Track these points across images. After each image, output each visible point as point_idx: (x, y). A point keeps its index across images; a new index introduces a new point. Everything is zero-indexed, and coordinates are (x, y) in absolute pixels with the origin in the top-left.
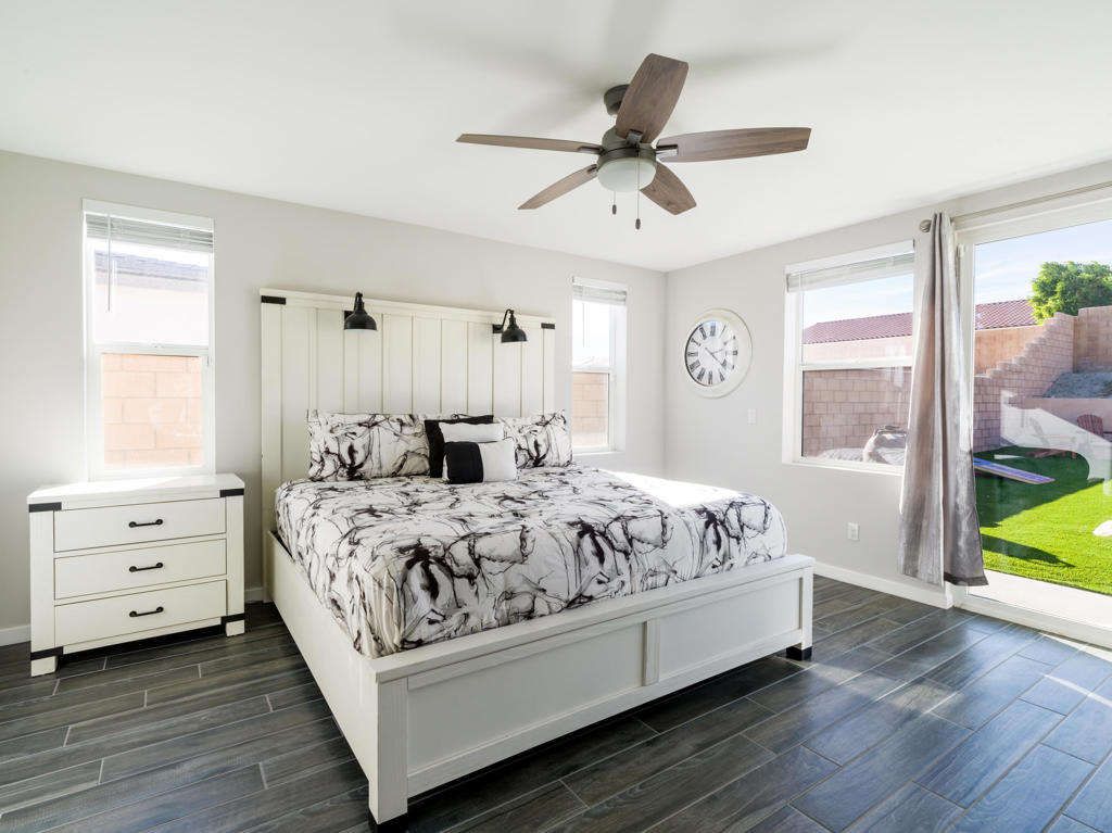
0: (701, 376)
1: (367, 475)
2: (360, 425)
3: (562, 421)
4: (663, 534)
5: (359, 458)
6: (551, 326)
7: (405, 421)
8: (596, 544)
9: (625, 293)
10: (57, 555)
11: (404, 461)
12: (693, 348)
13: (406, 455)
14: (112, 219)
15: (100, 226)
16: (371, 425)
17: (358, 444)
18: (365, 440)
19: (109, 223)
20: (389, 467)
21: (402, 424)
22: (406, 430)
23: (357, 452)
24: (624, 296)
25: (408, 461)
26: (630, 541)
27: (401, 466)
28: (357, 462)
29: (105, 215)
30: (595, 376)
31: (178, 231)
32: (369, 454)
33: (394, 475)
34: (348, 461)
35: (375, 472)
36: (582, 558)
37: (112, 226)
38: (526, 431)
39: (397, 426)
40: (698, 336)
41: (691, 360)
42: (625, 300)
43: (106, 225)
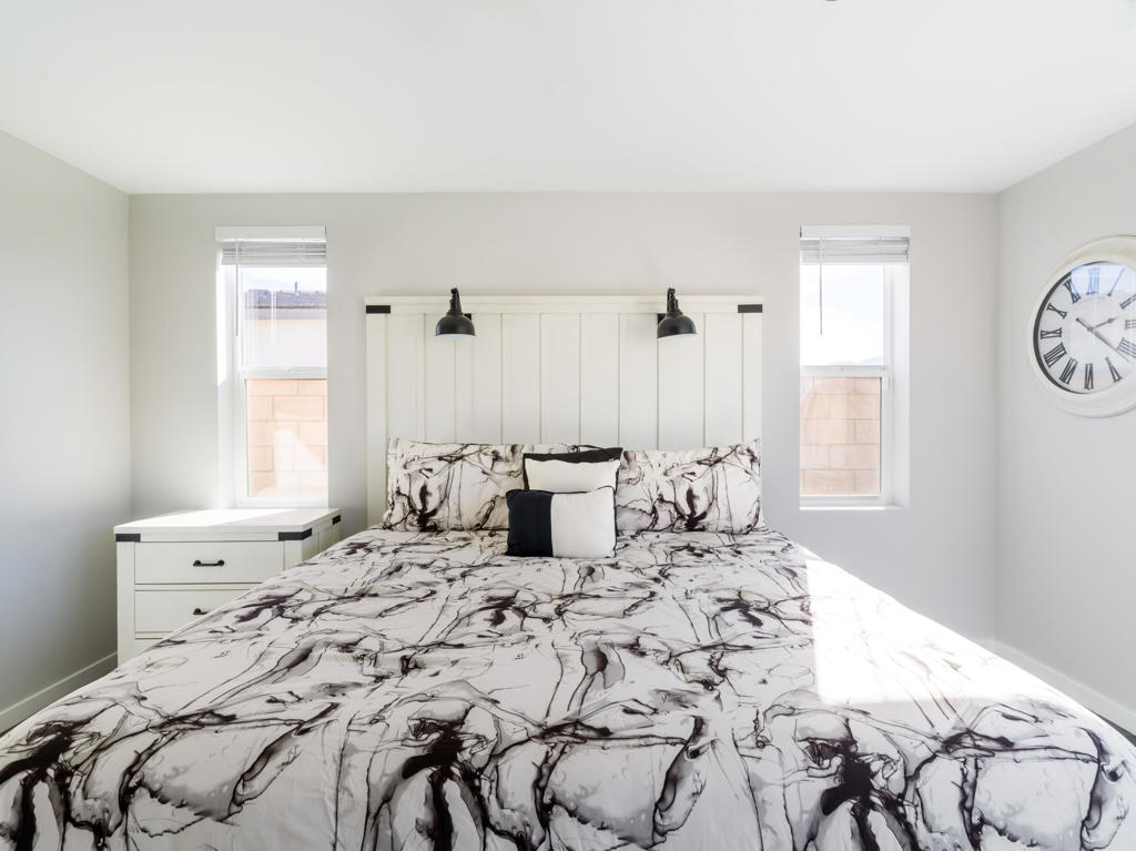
0: (1068, 372)
1: (443, 525)
2: (440, 458)
3: (746, 459)
4: (661, 805)
5: (432, 503)
6: (757, 308)
7: (502, 454)
8: (438, 803)
9: (907, 240)
10: (138, 587)
11: (491, 509)
12: (1050, 321)
13: (493, 501)
14: (241, 243)
15: (232, 252)
16: (452, 459)
17: (433, 485)
18: (442, 479)
19: (237, 248)
20: (470, 517)
21: (496, 457)
22: (501, 467)
23: (431, 494)
24: (904, 246)
25: (496, 511)
26: (544, 812)
27: (487, 516)
28: (430, 508)
29: (233, 240)
30: (854, 382)
31: (293, 246)
32: (445, 496)
33: (479, 527)
34: (419, 506)
35: (453, 522)
36: (385, 833)
37: (240, 250)
38: (675, 474)
39: (487, 460)
40: (1061, 299)
41: (1047, 346)
42: (906, 252)
43: (234, 250)
